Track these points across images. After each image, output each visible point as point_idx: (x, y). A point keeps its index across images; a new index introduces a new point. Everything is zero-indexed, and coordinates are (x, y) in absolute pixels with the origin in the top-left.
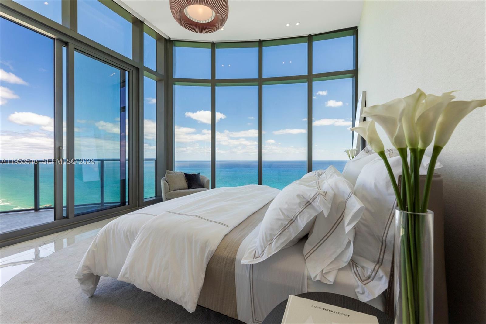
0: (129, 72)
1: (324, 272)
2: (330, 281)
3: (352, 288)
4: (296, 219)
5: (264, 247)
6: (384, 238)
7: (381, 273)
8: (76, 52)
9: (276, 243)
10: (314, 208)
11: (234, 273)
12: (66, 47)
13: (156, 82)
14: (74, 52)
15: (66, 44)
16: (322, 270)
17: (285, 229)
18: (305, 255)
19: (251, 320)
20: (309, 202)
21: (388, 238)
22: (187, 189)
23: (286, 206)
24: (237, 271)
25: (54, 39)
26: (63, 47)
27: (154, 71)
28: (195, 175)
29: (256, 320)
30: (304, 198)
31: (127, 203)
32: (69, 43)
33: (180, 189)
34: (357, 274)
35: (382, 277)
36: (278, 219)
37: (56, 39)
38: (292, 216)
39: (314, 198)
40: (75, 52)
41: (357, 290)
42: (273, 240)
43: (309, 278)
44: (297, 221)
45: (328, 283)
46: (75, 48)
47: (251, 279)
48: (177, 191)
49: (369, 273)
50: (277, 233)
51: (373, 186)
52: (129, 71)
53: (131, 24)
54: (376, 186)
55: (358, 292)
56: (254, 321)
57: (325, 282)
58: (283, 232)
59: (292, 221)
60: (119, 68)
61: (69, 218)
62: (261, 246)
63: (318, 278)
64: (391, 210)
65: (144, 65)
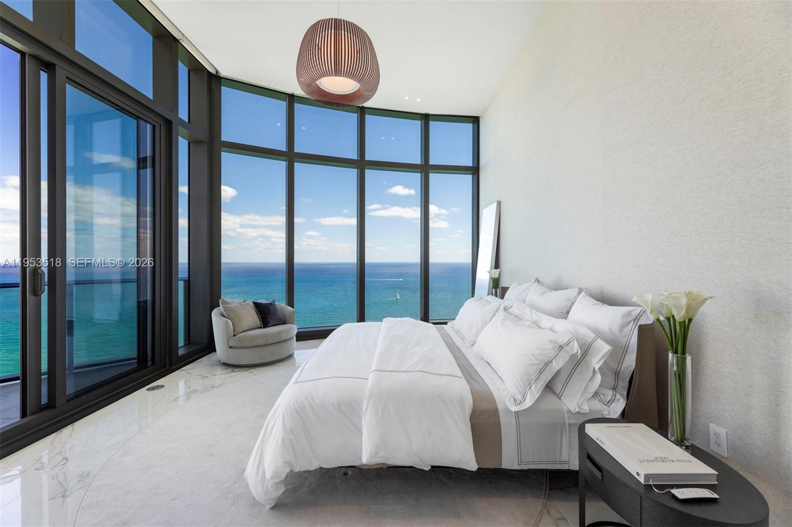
0: (154, 127)
1: (579, 404)
2: (586, 410)
3: (601, 412)
4: (550, 362)
5: (523, 392)
6: (619, 370)
7: (618, 396)
8: (70, 86)
9: (536, 386)
10: (566, 351)
11: (500, 423)
12: (46, 72)
13: (189, 143)
14: (65, 84)
15: (49, 67)
16: (578, 404)
17: (541, 372)
18: (558, 394)
19: (517, 463)
20: (560, 346)
21: (622, 369)
22: (261, 328)
23: (538, 352)
24: (503, 420)
25: (23, 54)
26: (42, 72)
27: (186, 122)
28: (270, 304)
29: (521, 462)
30: (556, 343)
31: (149, 363)
32: (57, 66)
33: (250, 328)
34: (601, 401)
35: (620, 399)
36: (533, 364)
37: (28, 55)
38: (546, 360)
39: (568, 344)
40: (67, 85)
41: (604, 413)
42: (530, 384)
43: (569, 411)
44: (552, 364)
45: (585, 412)
46: (67, 77)
47: (518, 425)
48: (247, 332)
49: (609, 398)
50: (533, 377)
51: (607, 330)
52: (153, 124)
53: (152, 37)
54: (610, 329)
55: (605, 414)
56: (520, 463)
57: (582, 412)
58: (540, 375)
59: (547, 364)
60: (135, 117)
61: (57, 406)
62: (520, 392)
63: (577, 410)
64: (623, 349)
65: (179, 116)
